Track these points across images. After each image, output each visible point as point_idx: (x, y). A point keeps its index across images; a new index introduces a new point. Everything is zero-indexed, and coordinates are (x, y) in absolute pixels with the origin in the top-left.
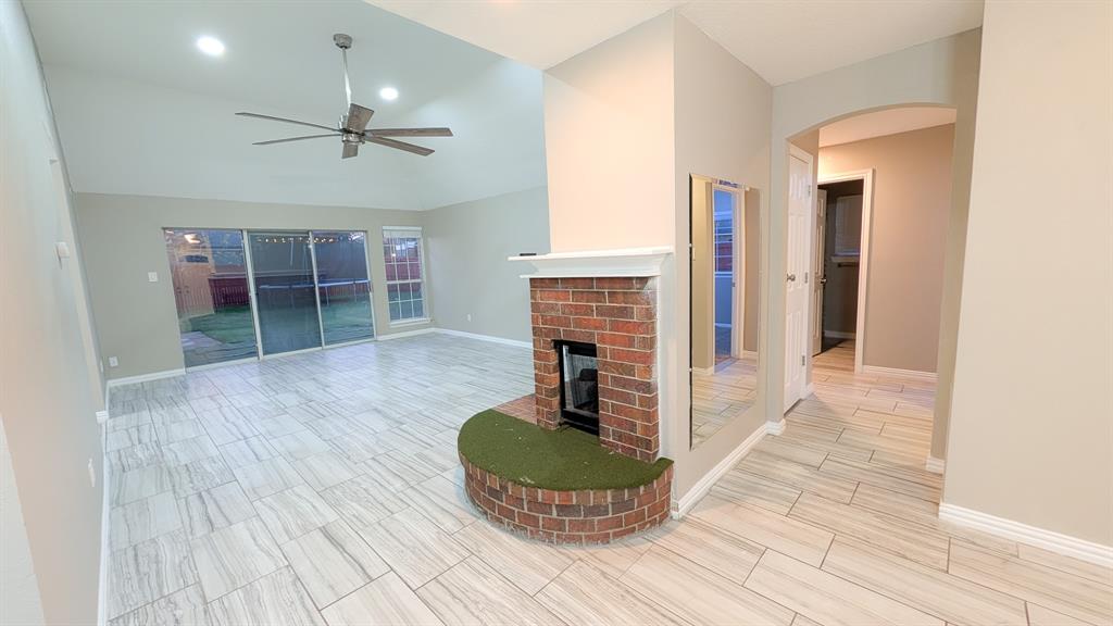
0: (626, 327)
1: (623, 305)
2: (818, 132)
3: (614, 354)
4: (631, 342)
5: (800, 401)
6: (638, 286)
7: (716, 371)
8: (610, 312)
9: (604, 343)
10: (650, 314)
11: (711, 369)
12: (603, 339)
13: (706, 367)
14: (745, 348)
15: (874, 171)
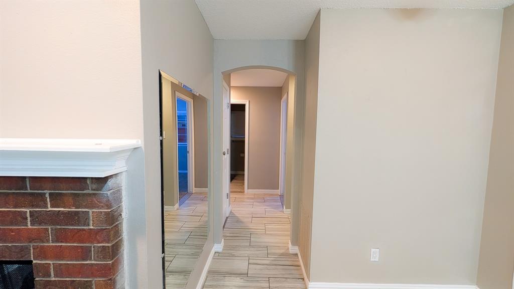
0: (78, 236)
1: (74, 209)
2: (230, 74)
3: (59, 271)
4: (85, 254)
5: (227, 218)
6: (94, 186)
7: (180, 206)
8: (54, 218)
9: (46, 258)
10: (113, 219)
11: (177, 206)
12: (42, 253)
13: (173, 205)
14: (195, 187)
15: (249, 101)
